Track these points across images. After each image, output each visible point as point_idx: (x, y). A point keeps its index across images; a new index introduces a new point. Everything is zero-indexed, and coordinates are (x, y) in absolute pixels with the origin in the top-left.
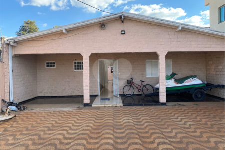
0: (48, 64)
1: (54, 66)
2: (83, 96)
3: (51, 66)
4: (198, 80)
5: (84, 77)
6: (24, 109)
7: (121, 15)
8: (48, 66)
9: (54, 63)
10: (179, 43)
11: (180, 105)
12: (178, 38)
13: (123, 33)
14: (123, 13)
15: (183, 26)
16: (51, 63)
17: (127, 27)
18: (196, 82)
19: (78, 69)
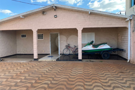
0: (22, 35)
1: (25, 37)
2: (33, 54)
3: (24, 37)
4: (107, 45)
5: (34, 43)
6: (1, 61)
7: (53, 5)
8: (22, 37)
9: (25, 35)
10: (90, 22)
11: (90, 61)
12: (89, 19)
13: (56, 16)
14: (54, 4)
15: (91, 11)
16: (24, 35)
17: (58, 13)
18: (106, 47)
19: (40, 38)
